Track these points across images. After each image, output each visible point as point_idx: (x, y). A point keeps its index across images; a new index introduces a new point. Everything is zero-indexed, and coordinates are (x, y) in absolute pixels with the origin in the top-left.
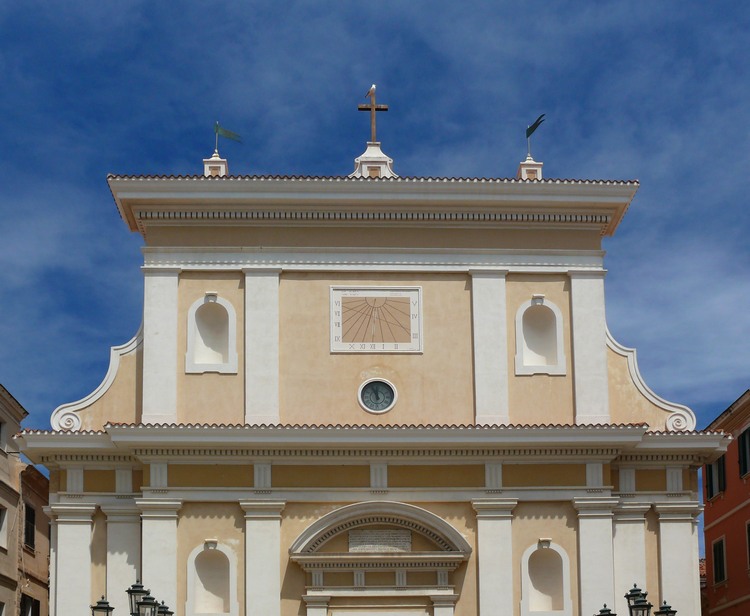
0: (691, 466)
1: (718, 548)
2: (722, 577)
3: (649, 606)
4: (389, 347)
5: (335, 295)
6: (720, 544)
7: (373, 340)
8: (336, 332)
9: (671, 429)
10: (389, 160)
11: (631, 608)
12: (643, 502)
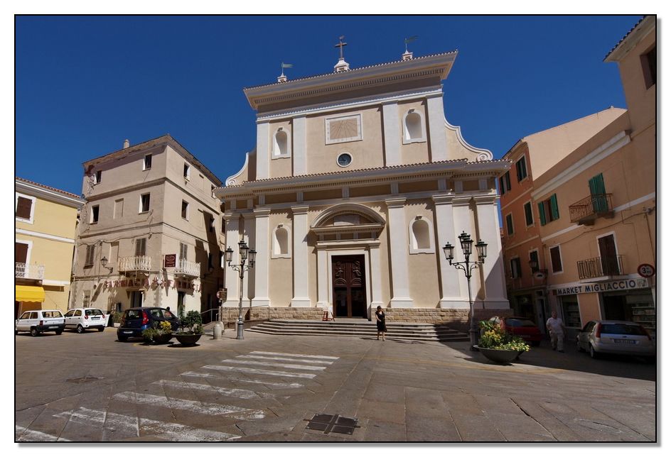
0: (491, 178)
1: (509, 218)
2: (512, 232)
3: (472, 241)
4: (349, 139)
5: (327, 121)
6: (510, 216)
7: (343, 137)
8: (328, 136)
9: (479, 160)
10: (347, 64)
11: (462, 242)
12: (467, 196)
